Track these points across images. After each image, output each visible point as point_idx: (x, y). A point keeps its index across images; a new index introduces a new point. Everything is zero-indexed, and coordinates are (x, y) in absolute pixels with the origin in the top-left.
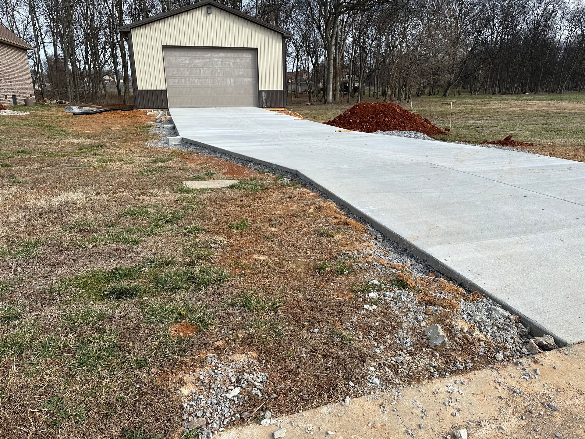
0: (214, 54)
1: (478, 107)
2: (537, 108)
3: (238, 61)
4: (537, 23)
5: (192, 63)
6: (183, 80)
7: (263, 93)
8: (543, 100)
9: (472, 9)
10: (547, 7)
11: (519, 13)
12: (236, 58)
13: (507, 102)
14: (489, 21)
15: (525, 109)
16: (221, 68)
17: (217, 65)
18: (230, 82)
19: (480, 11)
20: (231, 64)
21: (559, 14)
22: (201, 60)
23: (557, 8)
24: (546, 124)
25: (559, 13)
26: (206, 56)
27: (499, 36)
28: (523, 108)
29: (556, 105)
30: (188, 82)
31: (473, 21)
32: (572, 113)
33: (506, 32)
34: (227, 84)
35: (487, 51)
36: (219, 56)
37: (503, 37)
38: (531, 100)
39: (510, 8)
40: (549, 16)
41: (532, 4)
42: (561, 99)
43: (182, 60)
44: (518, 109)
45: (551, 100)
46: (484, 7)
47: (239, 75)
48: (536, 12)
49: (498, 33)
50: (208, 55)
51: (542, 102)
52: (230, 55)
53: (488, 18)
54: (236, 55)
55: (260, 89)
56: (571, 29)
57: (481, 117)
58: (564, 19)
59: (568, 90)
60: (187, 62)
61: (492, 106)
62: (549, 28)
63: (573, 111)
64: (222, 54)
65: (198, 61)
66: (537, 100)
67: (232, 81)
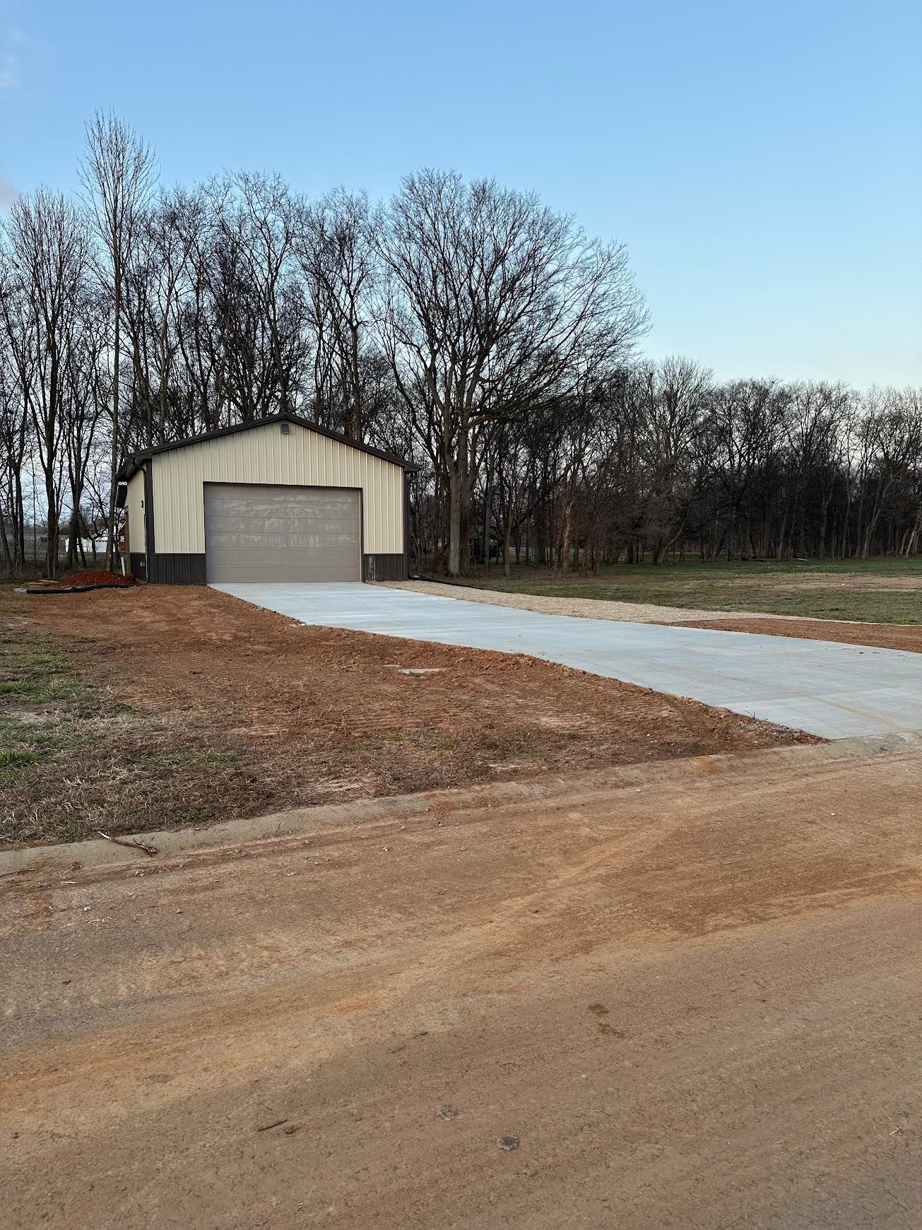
0: (290, 496)
1: (721, 583)
2: (823, 585)
3: (328, 507)
4: (807, 438)
5: (251, 511)
6: (234, 537)
7: (371, 560)
8: (833, 572)
9: (694, 416)
10: (820, 413)
11: (775, 423)
12: (324, 504)
13: (770, 574)
14: (724, 434)
15: (804, 586)
16: (300, 518)
17: (293, 513)
18: (314, 541)
19: (707, 420)
20: (317, 512)
21: (843, 425)
22: (266, 507)
23: (837, 416)
24: (837, 610)
25: (843, 423)
26: (276, 499)
27: (744, 459)
28: (798, 586)
29: (854, 580)
30: (242, 542)
31: (696, 433)
32: (879, 593)
33: (754, 453)
34: (308, 544)
35: (725, 484)
36: (298, 499)
37: (751, 461)
38: (811, 571)
39: (757, 414)
40: (824, 428)
41: (795, 409)
42: (865, 571)
43: (233, 505)
44: (791, 586)
45: (846, 571)
46: (713, 411)
47: (330, 529)
48: (803, 420)
49: (741, 456)
50: (279, 497)
51: (830, 574)
52: (315, 497)
53: (722, 429)
54: (328, 497)
55: (366, 552)
56: (866, 451)
57: (730, 599)
58: (852, 435)
59: (875, 552)
60: (244, 509)
61: (744, 583)
62: (828, 447)
63: (881, 590)
64: (302, 497)
65: (261, 507)
66: (822, 572)
67: (317, 539)
